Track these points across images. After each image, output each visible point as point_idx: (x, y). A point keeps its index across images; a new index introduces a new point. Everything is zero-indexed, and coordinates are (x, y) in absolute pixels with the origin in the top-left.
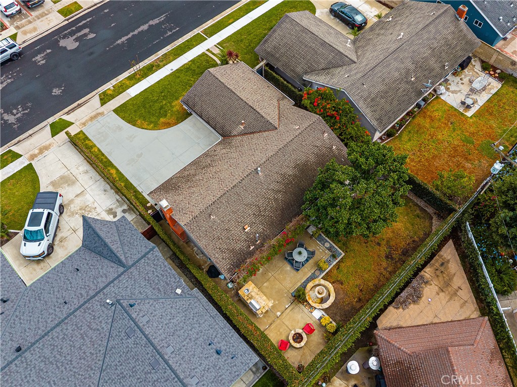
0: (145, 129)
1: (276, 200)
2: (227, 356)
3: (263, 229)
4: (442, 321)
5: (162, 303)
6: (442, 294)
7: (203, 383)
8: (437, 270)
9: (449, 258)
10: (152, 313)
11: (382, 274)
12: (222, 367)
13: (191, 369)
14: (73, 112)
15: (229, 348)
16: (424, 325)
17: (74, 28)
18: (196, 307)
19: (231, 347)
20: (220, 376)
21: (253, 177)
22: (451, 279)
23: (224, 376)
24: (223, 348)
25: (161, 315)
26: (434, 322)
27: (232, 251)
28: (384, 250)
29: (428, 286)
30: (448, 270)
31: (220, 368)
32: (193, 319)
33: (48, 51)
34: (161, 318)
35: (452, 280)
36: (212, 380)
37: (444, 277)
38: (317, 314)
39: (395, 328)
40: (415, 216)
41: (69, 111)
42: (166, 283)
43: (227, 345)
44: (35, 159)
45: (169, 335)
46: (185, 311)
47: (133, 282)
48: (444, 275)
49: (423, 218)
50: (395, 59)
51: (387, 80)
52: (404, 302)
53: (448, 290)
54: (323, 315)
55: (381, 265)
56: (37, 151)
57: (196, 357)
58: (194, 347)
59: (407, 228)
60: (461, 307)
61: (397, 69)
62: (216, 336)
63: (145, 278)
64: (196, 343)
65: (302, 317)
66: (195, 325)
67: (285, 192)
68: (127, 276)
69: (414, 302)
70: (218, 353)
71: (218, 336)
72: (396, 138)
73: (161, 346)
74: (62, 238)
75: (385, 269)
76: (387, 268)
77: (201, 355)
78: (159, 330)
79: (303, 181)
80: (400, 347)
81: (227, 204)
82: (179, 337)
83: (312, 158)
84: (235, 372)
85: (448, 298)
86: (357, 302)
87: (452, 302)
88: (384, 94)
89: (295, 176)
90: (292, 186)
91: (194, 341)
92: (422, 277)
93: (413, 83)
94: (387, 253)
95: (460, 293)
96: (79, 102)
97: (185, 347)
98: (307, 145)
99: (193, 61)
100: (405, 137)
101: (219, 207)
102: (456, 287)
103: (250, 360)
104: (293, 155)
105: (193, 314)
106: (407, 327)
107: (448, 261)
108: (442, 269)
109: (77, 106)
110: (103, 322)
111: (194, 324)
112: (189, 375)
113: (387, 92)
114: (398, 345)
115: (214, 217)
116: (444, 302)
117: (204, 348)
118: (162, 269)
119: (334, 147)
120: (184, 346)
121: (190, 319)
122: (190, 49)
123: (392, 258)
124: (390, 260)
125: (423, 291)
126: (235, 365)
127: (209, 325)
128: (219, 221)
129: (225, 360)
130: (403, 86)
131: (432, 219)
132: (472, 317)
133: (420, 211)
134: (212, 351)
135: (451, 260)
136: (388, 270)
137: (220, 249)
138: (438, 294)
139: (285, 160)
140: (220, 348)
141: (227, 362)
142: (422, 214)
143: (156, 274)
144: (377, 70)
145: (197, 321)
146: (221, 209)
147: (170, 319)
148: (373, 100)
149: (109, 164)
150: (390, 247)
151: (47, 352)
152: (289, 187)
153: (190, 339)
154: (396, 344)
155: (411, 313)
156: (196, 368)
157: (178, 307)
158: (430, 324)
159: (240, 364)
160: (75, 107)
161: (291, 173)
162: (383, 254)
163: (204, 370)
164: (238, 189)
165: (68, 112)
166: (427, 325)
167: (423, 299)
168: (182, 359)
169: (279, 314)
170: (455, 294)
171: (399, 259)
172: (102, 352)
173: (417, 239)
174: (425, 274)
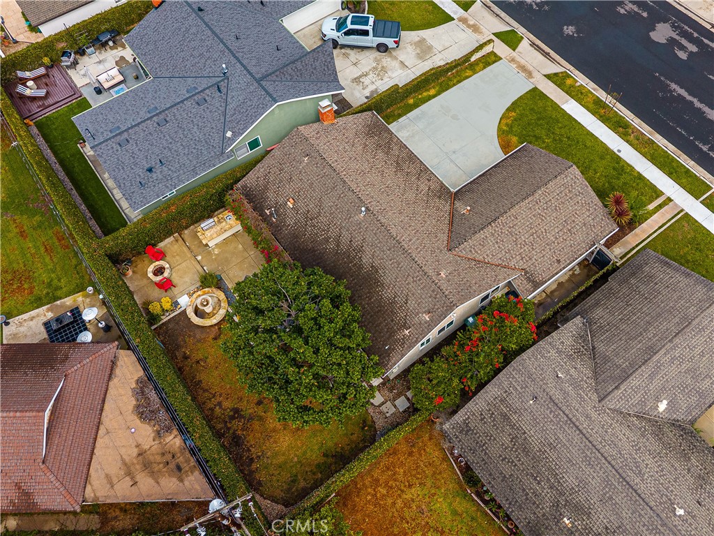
0: (500, 122)
1: (327, 240)
2: (144, 178)
3: (289, 225)
4: (98, 439)
5: (220, 119)
6: (135, 451)
7: (120, 150)
8: (173, 457)
9: (186, 483)
10: (207, 108)
11: (214, 397)
12: (132, 171)
13: (137, 140)
14: (535, 49)
15: (153, 181)
16: (102, 410)
17: (696, 35)
18: (210, 153)
19: (154, 184)
20: (123, 168)
21: (357, 205)
22: (152, 474)
23: (122, 171)
24: (154, 175)
25: (204, 117)
26: (102, 427)
27: (266, 188)
28: (249, 409)
29: (153, 435)
30: (167, 475)
31: (132, 169)
32: (194, 148)
33: (645, 15)
34: (200, 117)
35: (151, 476)
36: (121, 159)
37: (159, 463)
38: (184, 301)
39: (112, 370)
40: (296, 476)
41: (537, 46)
42: (239, 121)
43: (157, 180)
44: (461, 23)
45: (179, 123)
46: (206, 142)
47: (243, 88)
48: (161, 466)
49: (289, 489)
50: (607, 483)
51: (553, 455)
52: (143, 392)
53: (138, 463)
54: (181, 307)
55: (227, 399)
56: (471, 23)
57: (150, 147)
58: (161, 146)
59: (276, 454)
60: (107, 476)
61: (583, 483)
62: (170, 169)
63: (247, 98)
64: (165, 148)
65: (186, 282)
66: (187, 150)
67: (337, 253)
68: (249, 80)
69: (138, 407)
70: (150, 170)
71: (170, 172)
72: (461, 487)
73: (168, 114)
74: (349, 54)
75: (220, 404)
76: (221, 407)
77: (150, 152)
78: (187, 114)
79: (353, 280)
80: (82, 364)
81: (321, 176)
82: (176, 132)
83: (387, 294)
84: (124, 184)
85: (127, 459)
86: (185, 353)
87: (119, 464)
88: (520, 443)
89: (360, 267)
90: (345, 263)
91: (168, 147)
92: (168, 429)
93: (558, 521)
94: (242, 413)
95: (128, 481)
96: (552, 53)
97: (162, 137)
98: (408, 284)
99: (640, 177)
100: (461, 505)
101: (318, 165)
102: (138, 478)
103: (135, 202)
104: (390, 263)
105: (201, 149)
106: (108, 386)
107: (181, 480)
108: (172, 466)
109: (546, 53)
110: (210, 69)
111: (189, 149)
112: (131, 138)
113: (526, 451)
114: (85, 362)
115: (306, 161)
116: (123, 451)
117: (158, 155)
118: (253, 114)
119: (407, 332)
120: (164, 136)
121: (196, 145)
122: (670, 175)
123: (232, 418)
124: (231, 413)
125: (149, 424)
126: (132, 185)
127: (184, 164)
128: (301, 167)
129: (139, 176)
130: (548, 495)
131: (283, 505)
132: (88, 488)
133: (302, 489)
134: (153, 163)
135: (181, 484)
136: (217, 408)
137: (269, 173)
138: (137, 446)
139: (383, 251)
140: (155, 172)
141: (138, 177)
142: (297, 490)
143: (249, 109)
144: (571, 431)
145: (192, 152)
146: (315, 169)
147: (198, 126)
148: (505, 417)
149: (444, 88)
150: (251, 418)
151: (193, 30)
152: (344, 259)
153: (171, 143)
154: (88, 360)
155: (124, 398)
156: (137, 145)
157: (211, 134)
158: (100, 419)
159: (132, 191)
160: (543, 51)
161: (364, 261)
162: (242, 405)
163: (133, 153)
164: (341, 187)
165: (534, 44)
166: (101, 414)
167: (138, 421)
168: (150, 133)
169: (199, 258)
170: (129, 473)
171: (229, 429)
172: (185, 74)
173: (254, 466)
174: (173, 436)
